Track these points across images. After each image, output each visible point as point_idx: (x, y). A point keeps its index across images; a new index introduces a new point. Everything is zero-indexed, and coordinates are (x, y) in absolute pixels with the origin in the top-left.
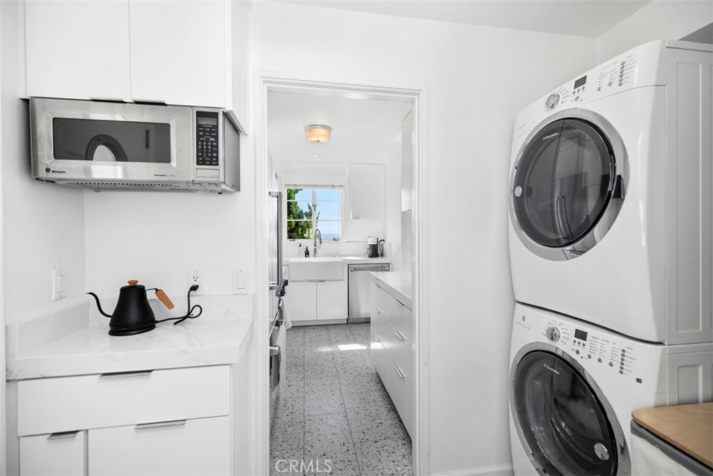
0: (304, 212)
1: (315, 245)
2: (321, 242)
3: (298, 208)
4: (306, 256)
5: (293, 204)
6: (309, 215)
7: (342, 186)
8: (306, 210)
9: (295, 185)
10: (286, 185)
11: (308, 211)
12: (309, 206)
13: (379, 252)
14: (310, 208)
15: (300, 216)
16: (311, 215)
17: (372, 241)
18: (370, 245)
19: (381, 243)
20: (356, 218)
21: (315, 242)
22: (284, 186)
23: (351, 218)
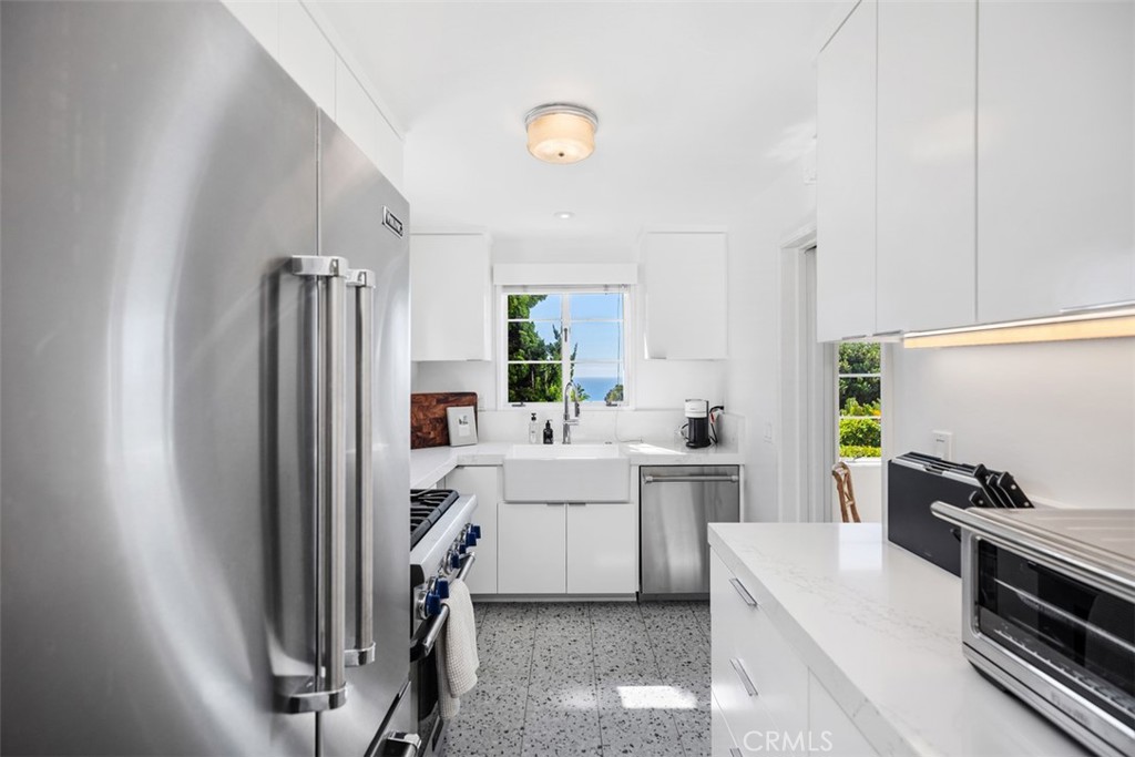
0: (546, 343)
1: (566, 417)
2: (577, 413)
3: (536, 335)
4: (545, 443)
5: (526, 327)
6: (556, 350)
7: (625, 286)
8: (550, 340)
9: (524, 287)
10: (505, 287)
11: (554, 341)
12: (556, 332)
13: (711, 433)
14: (557, 336)
15: (539, 354)
16: (559, 351)
17: (696, 410)
18: (690, 419)
19: (715, 414)
20: (658, 356)
21: (566, 411)
22: (499, 290)
23: (646, 356)
